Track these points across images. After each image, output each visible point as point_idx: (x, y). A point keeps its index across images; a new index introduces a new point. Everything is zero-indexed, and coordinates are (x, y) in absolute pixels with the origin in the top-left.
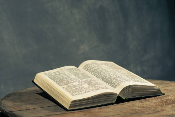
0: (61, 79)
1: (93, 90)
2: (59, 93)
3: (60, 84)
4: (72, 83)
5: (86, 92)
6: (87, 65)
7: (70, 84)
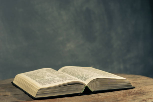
0: (37, 76)
1: (63, 80)
2: (30, 85)
3: (34, 79)
4: (46, 78)
5: (55, 82)
6: (65, 69)
7: (43, 78)
